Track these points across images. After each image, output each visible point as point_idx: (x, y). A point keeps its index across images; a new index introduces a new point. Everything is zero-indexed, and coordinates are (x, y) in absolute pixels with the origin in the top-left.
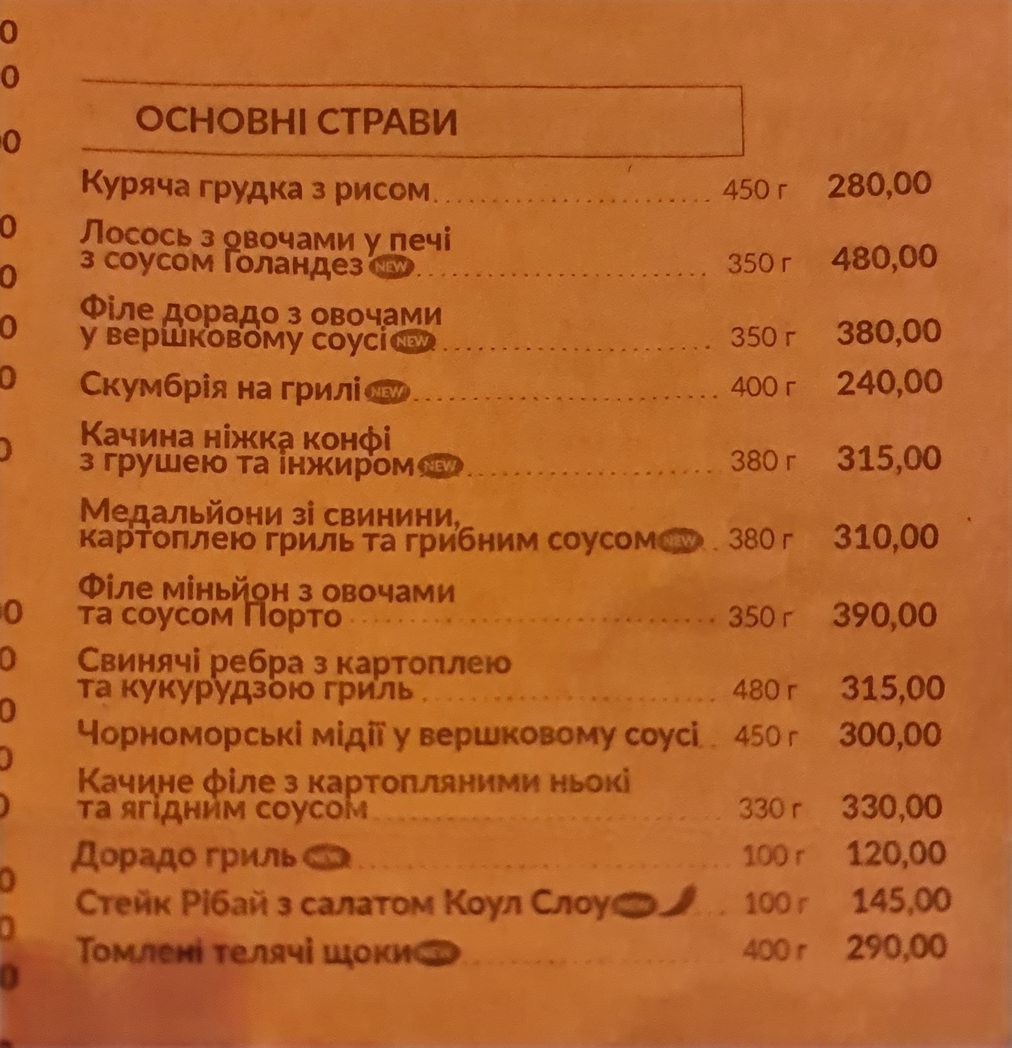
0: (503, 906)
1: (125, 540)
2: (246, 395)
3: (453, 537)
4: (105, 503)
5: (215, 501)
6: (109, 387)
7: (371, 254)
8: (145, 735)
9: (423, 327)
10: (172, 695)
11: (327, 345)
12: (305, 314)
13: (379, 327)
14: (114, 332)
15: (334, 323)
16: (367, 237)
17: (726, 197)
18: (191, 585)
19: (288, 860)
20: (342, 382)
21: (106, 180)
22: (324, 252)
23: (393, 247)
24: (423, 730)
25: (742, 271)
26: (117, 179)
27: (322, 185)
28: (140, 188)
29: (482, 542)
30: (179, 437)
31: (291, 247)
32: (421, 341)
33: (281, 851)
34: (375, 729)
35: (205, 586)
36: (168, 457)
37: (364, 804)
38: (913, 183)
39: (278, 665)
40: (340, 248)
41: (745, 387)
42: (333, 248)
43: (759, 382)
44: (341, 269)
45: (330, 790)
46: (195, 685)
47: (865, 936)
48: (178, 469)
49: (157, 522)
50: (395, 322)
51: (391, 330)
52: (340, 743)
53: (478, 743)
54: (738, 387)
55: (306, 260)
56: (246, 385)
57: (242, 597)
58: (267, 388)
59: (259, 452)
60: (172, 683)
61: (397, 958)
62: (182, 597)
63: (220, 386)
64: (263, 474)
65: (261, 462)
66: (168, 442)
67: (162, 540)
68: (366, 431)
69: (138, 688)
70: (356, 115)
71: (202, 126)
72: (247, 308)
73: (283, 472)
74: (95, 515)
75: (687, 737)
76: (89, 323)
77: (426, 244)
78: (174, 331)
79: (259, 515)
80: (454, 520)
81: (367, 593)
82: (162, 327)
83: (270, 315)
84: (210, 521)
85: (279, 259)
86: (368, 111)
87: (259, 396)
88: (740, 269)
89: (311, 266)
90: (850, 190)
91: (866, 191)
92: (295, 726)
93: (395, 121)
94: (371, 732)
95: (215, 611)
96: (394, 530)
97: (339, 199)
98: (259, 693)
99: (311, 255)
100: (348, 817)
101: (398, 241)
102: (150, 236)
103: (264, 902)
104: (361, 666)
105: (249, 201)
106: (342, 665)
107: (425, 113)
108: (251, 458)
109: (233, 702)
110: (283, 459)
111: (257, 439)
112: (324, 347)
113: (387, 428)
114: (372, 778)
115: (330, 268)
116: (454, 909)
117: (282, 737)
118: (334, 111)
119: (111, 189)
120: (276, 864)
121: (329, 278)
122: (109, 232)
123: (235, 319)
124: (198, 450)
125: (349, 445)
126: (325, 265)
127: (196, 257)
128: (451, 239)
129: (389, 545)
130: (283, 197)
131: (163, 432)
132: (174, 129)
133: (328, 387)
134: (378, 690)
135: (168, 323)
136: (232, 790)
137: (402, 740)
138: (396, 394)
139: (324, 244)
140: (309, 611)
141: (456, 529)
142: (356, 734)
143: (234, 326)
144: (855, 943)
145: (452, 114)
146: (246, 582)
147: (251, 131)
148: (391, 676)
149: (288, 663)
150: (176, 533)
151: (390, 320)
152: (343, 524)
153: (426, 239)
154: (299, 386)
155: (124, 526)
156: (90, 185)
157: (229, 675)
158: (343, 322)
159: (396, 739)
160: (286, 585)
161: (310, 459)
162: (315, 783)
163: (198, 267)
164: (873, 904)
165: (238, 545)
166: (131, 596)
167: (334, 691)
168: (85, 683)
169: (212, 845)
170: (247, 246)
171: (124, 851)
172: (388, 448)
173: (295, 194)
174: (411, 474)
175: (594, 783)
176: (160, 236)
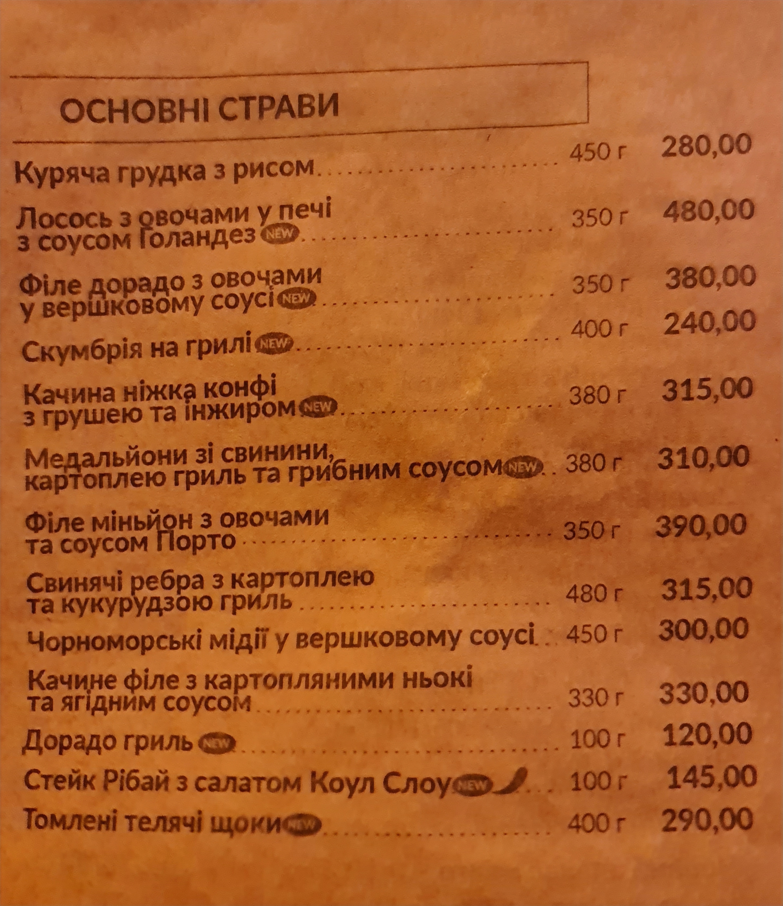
0: (360, 785)
1: (61, 483)
2: (158, 353)
3: (328, 467)
4: (44, 453)
5: (133, 446)
6: (45, 355)
7: (262, 224)
8: (80, 643)
9: (305, 285)
10: (101, 610)
11: (224, 305)
12: (206, 280)
13: (268, 287)
14: (49, 306)
15: (229, 285)
16: (260, 208)
17: (572, 160)
18: (114, 518)
19: (186, 746)
20: (236, 336)
21: (36, 171)
22: (223, 224)
23: (282, 216)
24: (299, 635)
25: (585, 225)
26: (46, 169)
27: (222, 166)
28: (67, 176)
29: (352, 472)
30: (103, 393)
31: (196, 222)
32: (304, 298)
33: (181, 737)
34: (261, 634)
35: (125, 519)
36: (94, 411)
37: (248, 699)
38: (736, 144)
39: (183, 582)
40: (237, 220)
41: (583, 330)
42: (231, 220)
43: (596, 325)
44: (236, 239)
45: (222, 687)
46: (118, 601)
47: (678, 809)
48: (102, 422)
49: (87, 466)
50: (282, 283)
51: (279, 289)
52: (232, 647)
53: (344, 646)
54: (578, 330)
55: (208, 233)
56: (158, 346)
57: (154, 527)
58: (175, 347)
59: (168, 403)
60: (101, 600)
61: (270, 829)
62: (107, 529)
63: (136, 348)
64: (171, 421)
65: (170, 411)
66: (94, 398)
67: (90, 482)
68: (256, 379)
69: (75, 605)
70: (252, 102)
71: (118, 117)
72: (158, 279)
73: (187, 418)
74: (37, 464)
75: (523, 637)
76: (27, 299)
77: (310, 213)
78: (98, 303)
79: (168, 457)
80: (329, 453)
81: (257, 519)
82: (88, 300)
83: (177, 283)
84: (129, 464)
85: (185, 233)
86: (262, 98)
87: (169, 355)
88: (582, 224)
89: (212, 239)
90: (681, 150)
91: (695, 151)
92: (196, 634)
93: (285, 106)
94: (257, 636)
95: (133, 539)
96: (278, 464)
97: (237, 177)
98: (169, 606)
99: (212, 227)
100: (235, 709)
101: (286, 211)
102: (77, 221)
103: (167, 779)
104: (251, 581)
105: (161, 184)
106: (235, 581)
107: (312, 97)
108: (161, 408)
109: (148, 615)
110: (187, 408)
111: (166, 392)
112: (221, 307)
113: (274, 375)
114: (256, 677)
115: (228, 238)
116: (318, 788)
117: (186, 642)
118: (232, 99)
119: (41, 178)
120: (177, 748)
121: (226, 247)
122: (41, 217)
123: (149, 290)
124: (119, 404)
125: (242, 392)
126: (224, 236)
127: (116, 237)
128: (332, 208)
129: (275, 477)
130: (189, 178)
131: (90, 389)
132: (94, 120)
133: (225, 342)
134: (264, 601)
135: (94, 296)
136: (146, 688)
137: (281, 644)
138: (281, 345)
139: (223, 218)
140: (209, 536)
141: (331, 461)
142: (245, 639)
143: (148, 295)
144: (669, 816)
145: (335, 97)
146: (158, 514)
147: (162, 120)
148: (275, 589)
149: (192, 581)
150: (102, 475)
151: (278, 280)
152: (237, 460)
153: (310, 208)
154: (201, 342)
155: (60, 472)
156: (23, 176)
157: (145, 593)
158: (237, 283)
159: (276, 642)
160: (190, 515)
161: (210, 406)
162: (210, 681)
163: (118, 245)
164: (686, 781)
165: (151, 483)
166: (67, 530)
167: (229, 602)
168: (33, 602)
169: (129, 733)
170: (159, 224)
171: (62, 737)
172: (274, 393)
173: (199, 175)
174: (293, 414)
175: (441, 679)
176: (85, 220)
